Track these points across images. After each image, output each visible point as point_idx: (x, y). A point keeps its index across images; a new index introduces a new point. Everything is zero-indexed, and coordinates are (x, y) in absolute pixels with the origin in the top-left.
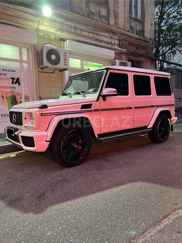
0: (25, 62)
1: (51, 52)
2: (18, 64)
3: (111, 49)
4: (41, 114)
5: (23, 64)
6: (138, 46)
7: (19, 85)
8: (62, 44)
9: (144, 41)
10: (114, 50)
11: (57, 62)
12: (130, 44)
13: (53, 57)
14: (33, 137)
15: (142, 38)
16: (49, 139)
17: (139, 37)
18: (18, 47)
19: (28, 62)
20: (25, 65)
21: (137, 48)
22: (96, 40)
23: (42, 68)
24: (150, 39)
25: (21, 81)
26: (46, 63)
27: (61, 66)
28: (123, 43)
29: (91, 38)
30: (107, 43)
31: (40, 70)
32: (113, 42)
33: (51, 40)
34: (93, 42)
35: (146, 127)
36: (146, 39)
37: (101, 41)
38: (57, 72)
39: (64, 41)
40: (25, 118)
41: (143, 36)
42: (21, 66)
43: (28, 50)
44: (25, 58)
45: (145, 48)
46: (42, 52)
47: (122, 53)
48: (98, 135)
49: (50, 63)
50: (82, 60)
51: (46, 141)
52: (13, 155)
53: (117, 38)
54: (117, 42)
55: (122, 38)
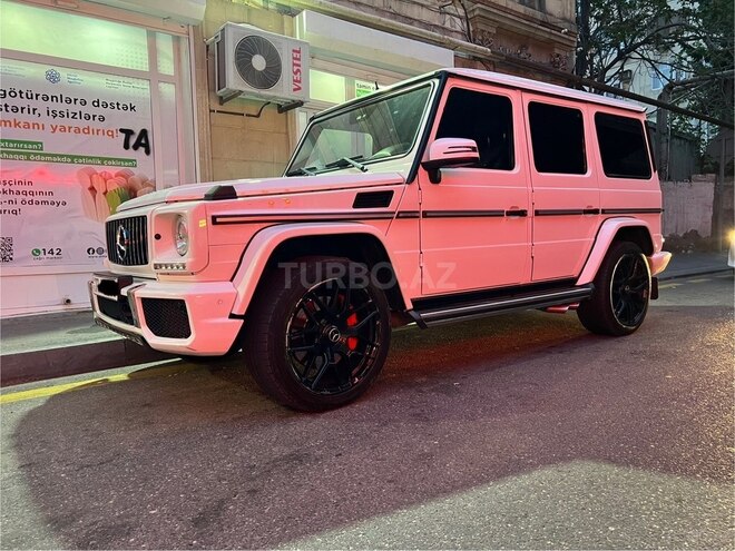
0: (166, 79)
2: (146, 85)
3: (441, 44)
4: (214, 218)
5: (161, 85)
6: (524, 41)
7: (148, 152)
8: (286, 25)
9: (543, 23)
10: (454, 47)
11: (269, 78)
12: (503, 32)
13: (259, 63)
14: (182, 302)
15: (539, 15)
16: (240, 309)
17: (530, 11)
18: (144, 31)
19: (176, 80)
20: (168, 90)
21: (523, 47)
22: (395, 15)
23: (222, 100)
24: (564, 19)
25: (155, 140)
26: (233, 80)
27: (283, 91)
28: (481, 27)
29: (377, 9)
30: (428, 26)
31: (217, 107)
32: (447, 25)
33: (249, 10)
34: (386, 20)
35: (570, 282)
36: (550, 19)
37: (410, 20)
38: (269, 112)
39: (293, 16)
40: (158, 237)
41: (542, 8)
42: (155, 91)
43: (177, 40)
44: (167, 66)
45: (547, 45)
46: (221, 45)
47: (475, 58)
48: (414, 302)
49: (247, 80)
50: (350, 78)
51: (232, 316)
52: (119, 375)
53: (461, 12)
54: (459, 25)
55: (477, 12)
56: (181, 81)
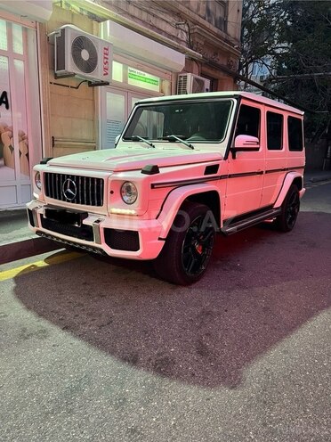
0: (17, 57)
1: (80, 43)
2: (5, 60)
3: (177, 49)
5: (15, 61)
6: (217, 50)
7: (7, 107)
8: (95, 27)
9: (226, 41)
10: (184, 52)
12: (208, 44)
13: (85, 55)
14: (137, 232)
15: (224, 35)
16: (164, 236)
17: (220, 33)
18: (4, 22)
19: (25, 58)
20: (19, 64)
21: (216, 54)
22: (153, 27)
23: (56, 77)
24: (235, 39)
25: (12, 99)
26: (70, 66)
28: (197, 40)
29: (143, 22)
30: (170, 36)
31: (54, 81)
32: (179, 36)
33: (73, 15)
34: (151, 32)
36: (230, 39)
37: (160, 31)
39: (99, 22)
40: (112, 192)
41: (225, 31)
42: (11, 65)
43: (25, 30)
44: (19, 48)
45: (227, 54)
46: (61, 40)
47: (193, 59)
48: (224, 222)
49: (78, 66)
50: (126, 65)
51: (160, 239)
53: (187, 29)
54: (185, 37)
55: (196, 30)
56: (28, 59)
